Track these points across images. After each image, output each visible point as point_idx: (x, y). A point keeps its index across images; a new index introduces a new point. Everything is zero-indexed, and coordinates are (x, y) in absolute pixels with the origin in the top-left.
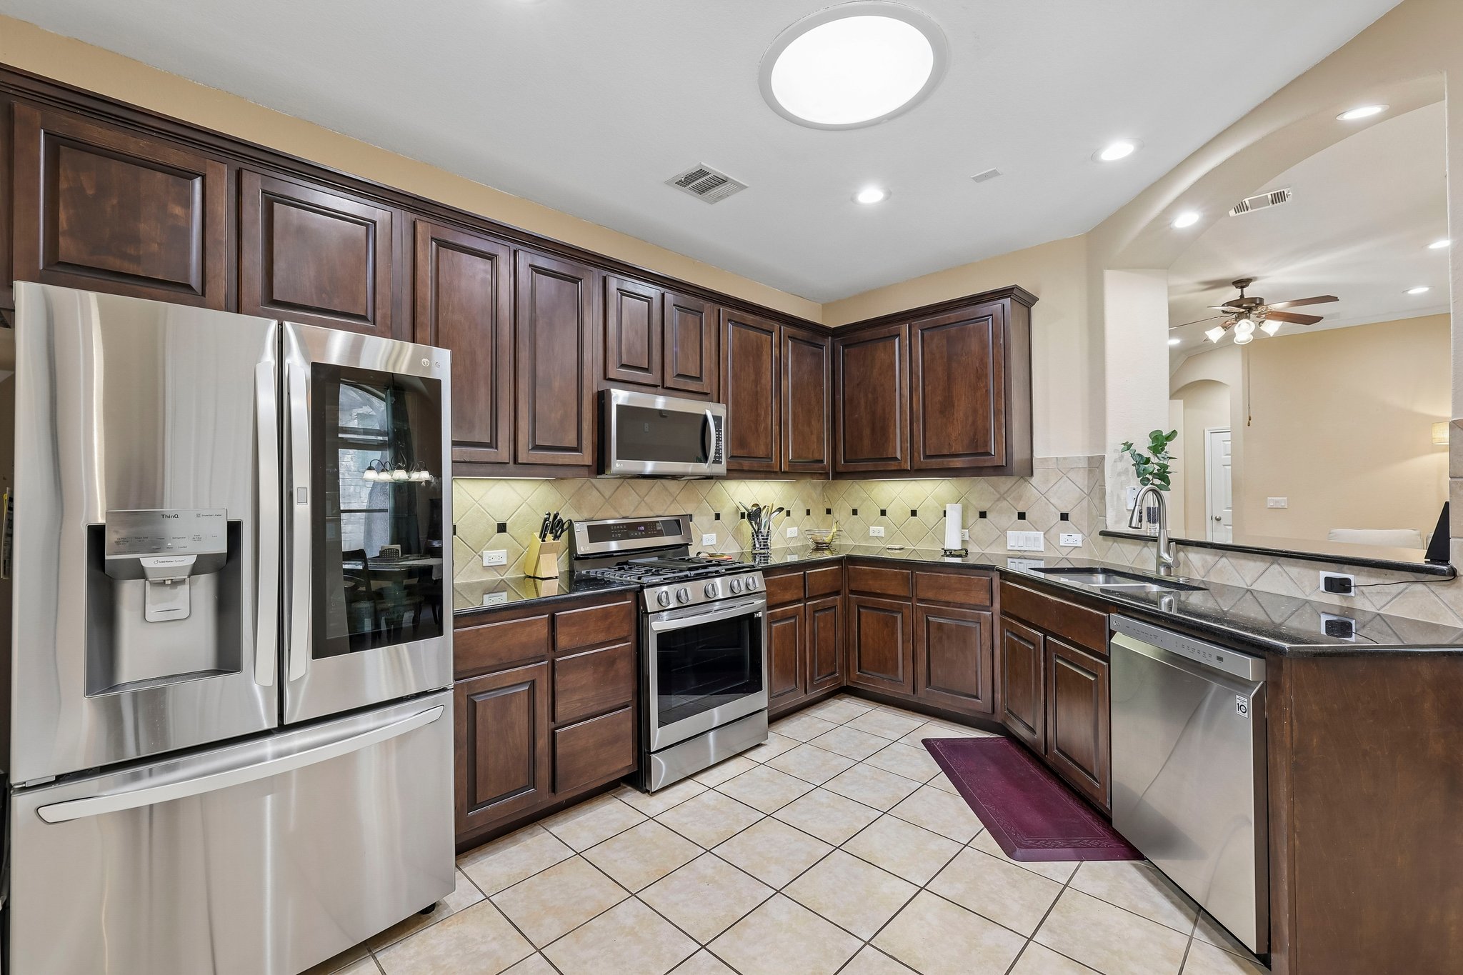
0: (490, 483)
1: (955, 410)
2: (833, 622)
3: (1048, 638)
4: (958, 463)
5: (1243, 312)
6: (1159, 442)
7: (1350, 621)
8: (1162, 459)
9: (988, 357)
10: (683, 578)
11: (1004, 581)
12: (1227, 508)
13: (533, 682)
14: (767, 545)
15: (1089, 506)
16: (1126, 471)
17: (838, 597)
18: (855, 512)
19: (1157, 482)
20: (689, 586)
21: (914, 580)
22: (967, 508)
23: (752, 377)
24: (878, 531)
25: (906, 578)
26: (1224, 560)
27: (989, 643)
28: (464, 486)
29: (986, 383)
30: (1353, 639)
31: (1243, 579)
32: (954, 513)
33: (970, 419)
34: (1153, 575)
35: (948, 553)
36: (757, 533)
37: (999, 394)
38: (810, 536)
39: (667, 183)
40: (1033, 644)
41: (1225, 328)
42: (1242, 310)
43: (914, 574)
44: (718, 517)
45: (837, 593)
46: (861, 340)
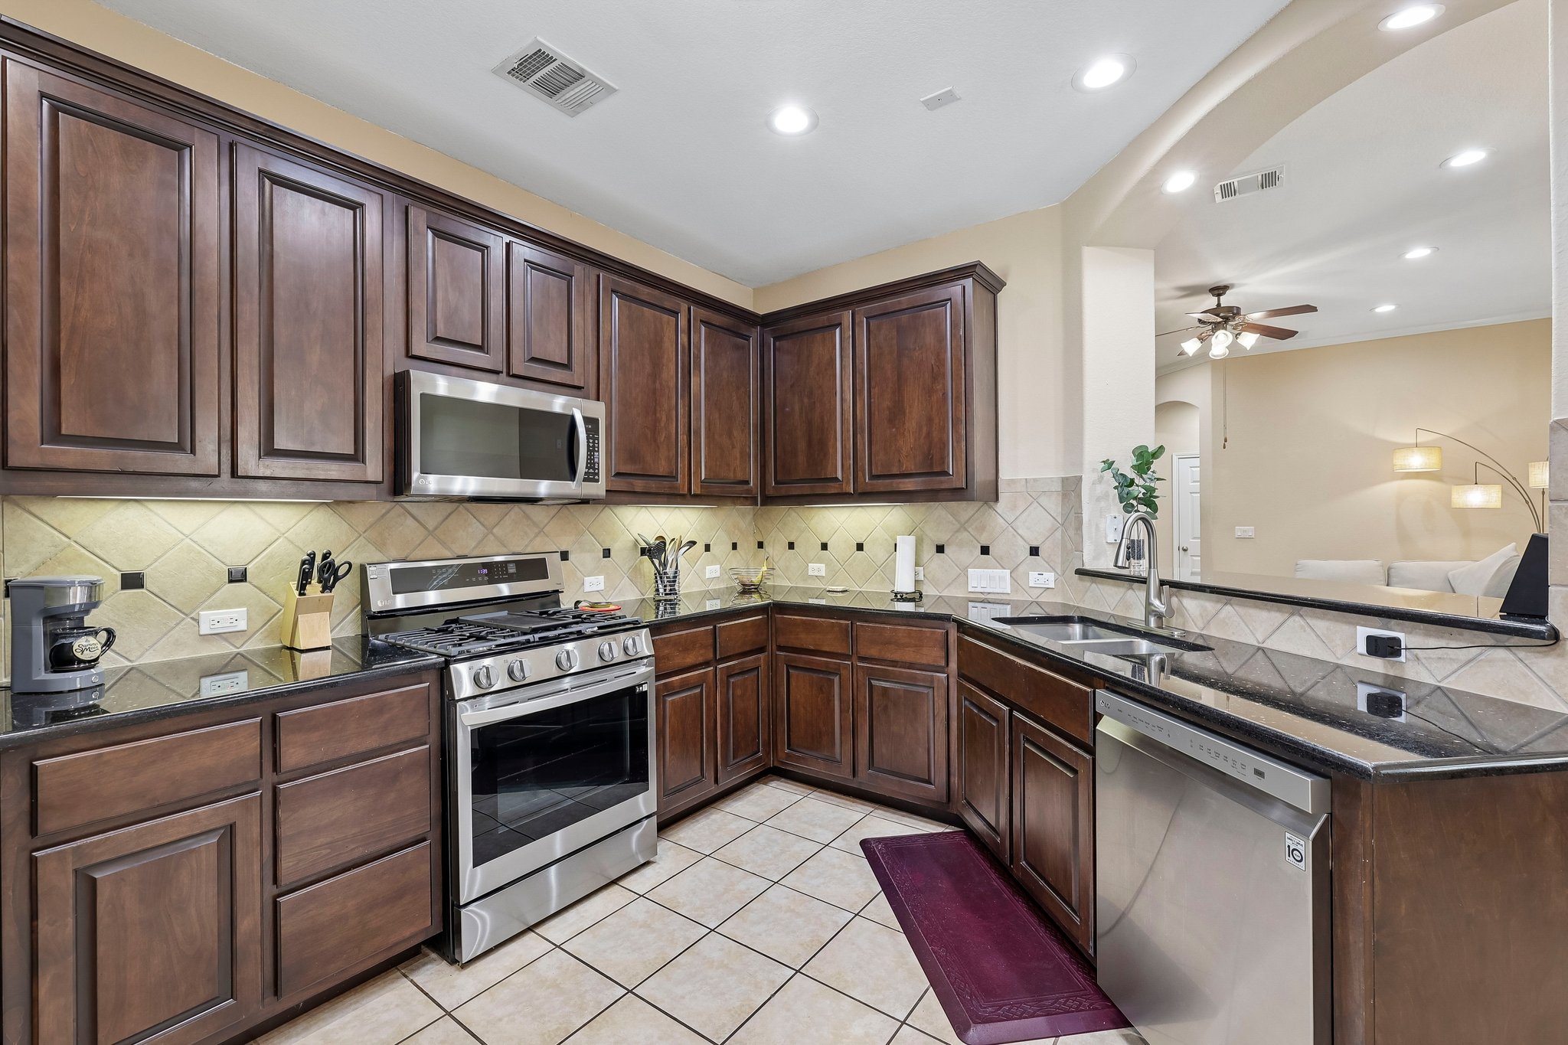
0: (214, 509)
1: (907, 418)
2: (755, 687)
3: (1015, 713)
4: (909, 485)
5: (1220, 323)
6: (1145, 459)
7: (1398, 694)
8: (1148, 481)
9: (946, 352)
10: (523, 644)
11: (961, 635)
12: (1194, 538)
13: (232, 827)
14: (675, 590)
15: (1062, 537)
16: (1106, 496)
17: (761, 656)
18: (791, 546)
19: (1142, 508)
20: (526, 657)
21: (854, 633)
22: (922, 541)
23: (648, 368)
24: (817, 569)
25: (844, 630)
26: (1228, 608)
27: (944, 713)
28: (159, 512)
29: (944, 384)
30: (1402, 719)
31: (1253, 634)
32: (906, 546)
33: (925, 430)
34: (1140, 626)
35: (899, 597)
36: (660, 575)
37: (958, 398)
38: (736, 576)
39: (495, 72)
40: (996, 720)
41: (1201, 339)
42: (1220, 320)
43: (855, 626)
44: (607, 553)
45: (761, 650)
46: (796, 331)
